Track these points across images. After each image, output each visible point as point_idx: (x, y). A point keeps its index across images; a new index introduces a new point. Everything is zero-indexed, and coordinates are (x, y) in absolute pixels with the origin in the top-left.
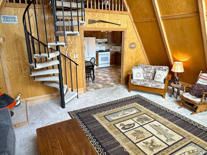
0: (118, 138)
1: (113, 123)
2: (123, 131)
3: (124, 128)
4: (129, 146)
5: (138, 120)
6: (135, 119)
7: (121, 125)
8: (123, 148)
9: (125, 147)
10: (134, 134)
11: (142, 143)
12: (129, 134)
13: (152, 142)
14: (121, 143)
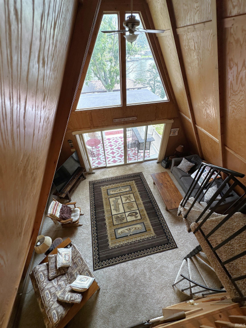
0: (142, 207)
1: (141, 221)
2: (138, 211)
3: (137, 213)
4: (139, 201)
5: (123, 219)
6: (125, 221)
7: (137, 217)
8: (142, 200)
9: (141, 200)
10: (133, 207)
11: (132, 201)
12: (135, 208)
13: (126, 200)
14: (142, 203)
